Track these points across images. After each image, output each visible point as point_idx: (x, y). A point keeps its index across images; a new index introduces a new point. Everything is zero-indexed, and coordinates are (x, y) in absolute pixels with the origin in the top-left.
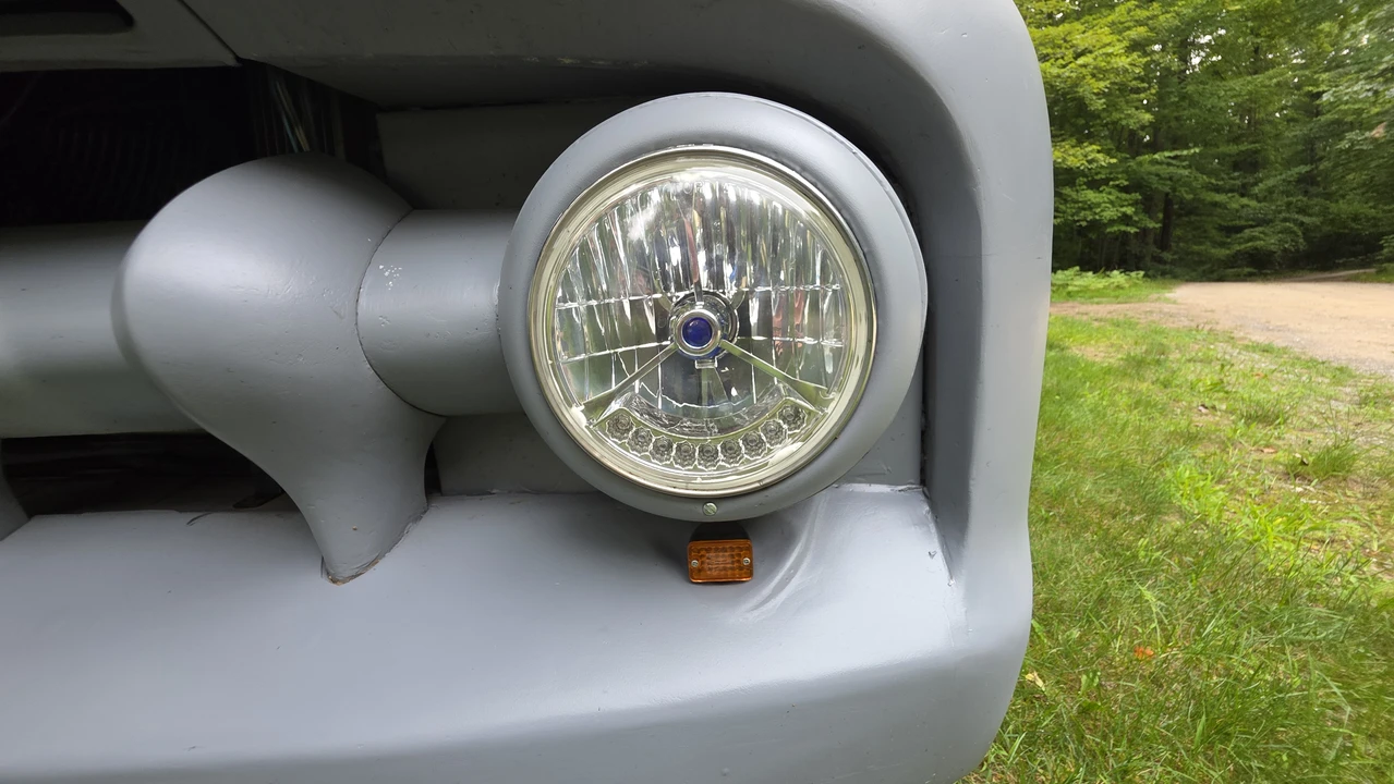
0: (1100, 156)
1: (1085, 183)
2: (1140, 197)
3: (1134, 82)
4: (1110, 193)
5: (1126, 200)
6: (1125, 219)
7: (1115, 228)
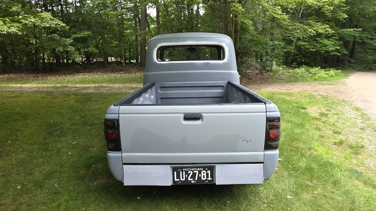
0: (330, 30)
1: (324, 37)
2: (342, 43)
3: (342, 4)
4: (332, 41)
5: (337, 44)
6: (337, 50)
7: (334, 53)
